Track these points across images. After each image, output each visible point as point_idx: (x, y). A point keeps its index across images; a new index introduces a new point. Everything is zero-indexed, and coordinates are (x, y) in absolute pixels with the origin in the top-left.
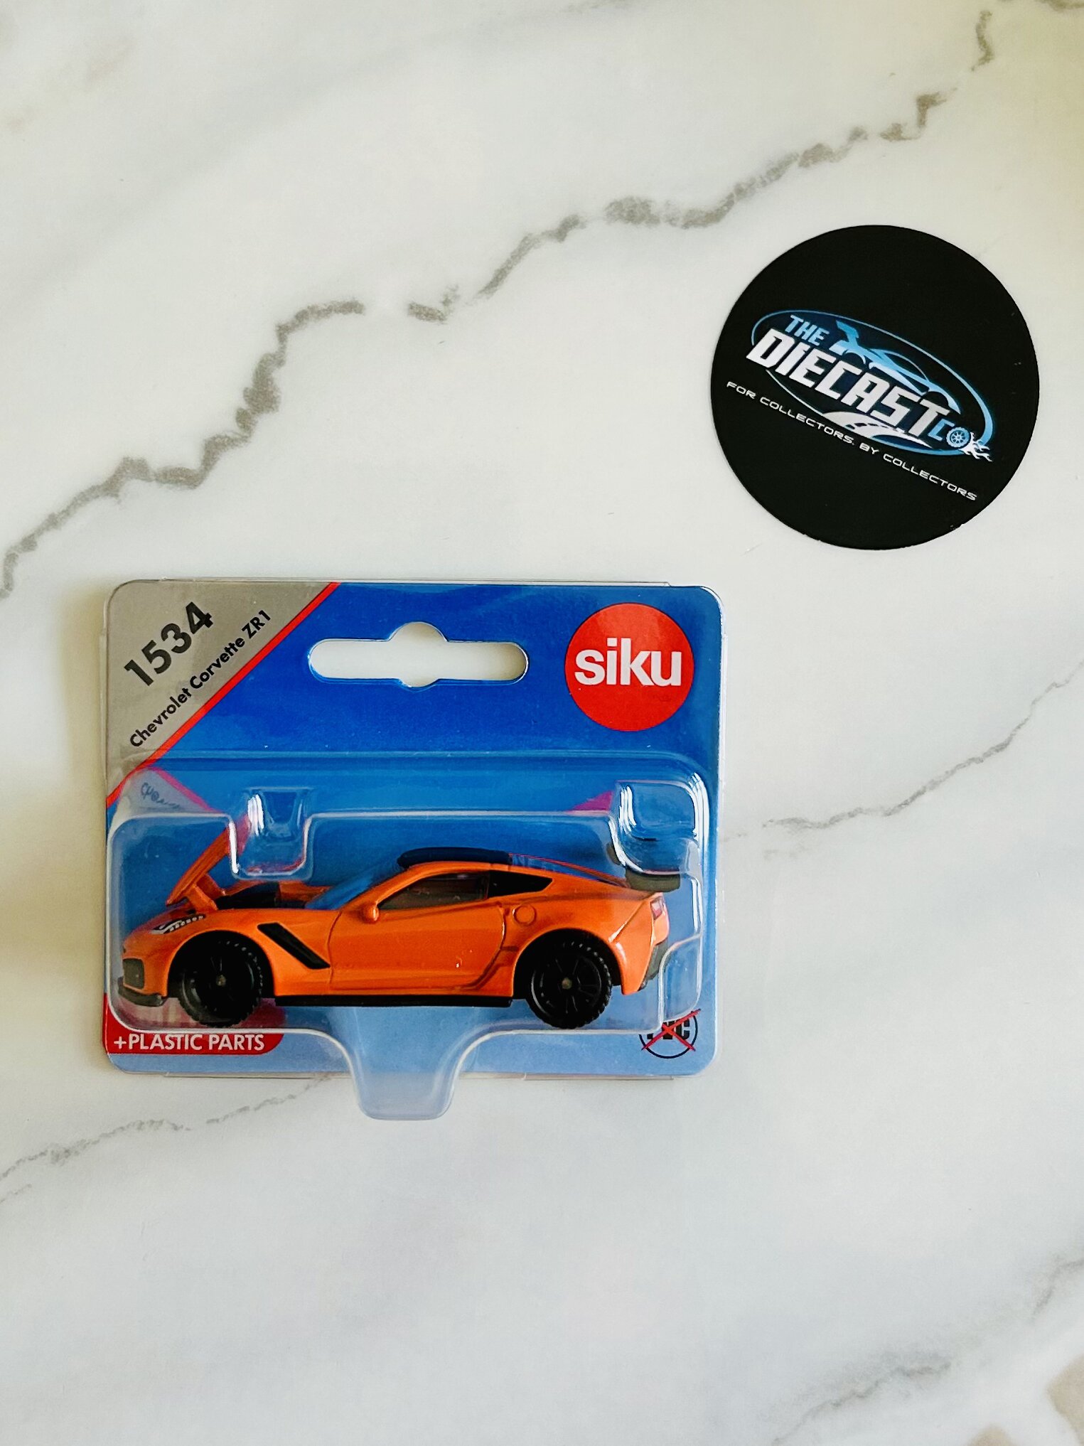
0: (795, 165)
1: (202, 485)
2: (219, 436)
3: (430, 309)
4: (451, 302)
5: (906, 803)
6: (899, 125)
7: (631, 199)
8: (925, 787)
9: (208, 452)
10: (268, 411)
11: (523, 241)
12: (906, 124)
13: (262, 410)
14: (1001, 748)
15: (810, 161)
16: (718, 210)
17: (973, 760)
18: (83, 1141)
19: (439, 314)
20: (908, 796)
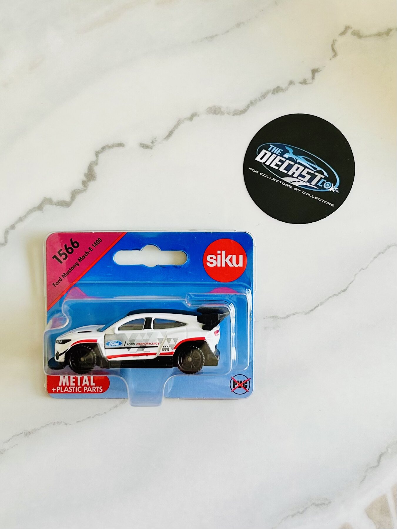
0: (270, 94)
1: (71, 206)
2: (76, 190)
3: (147, 145)
4: (154, 143)
5: (312, 310)
6: (306, 79)
7: (215, 106)
8: (318, 305)
9: (73, 195)
10: (93, 181)
11: (178, 121)
12: (308, 79)
13: (91, 180)
14: (344, 291)
15: (275, 92)
16: (244, 109)
17: (335, 295)
18: (35, 429)
19: (150, 147)
20: (312, 308)
